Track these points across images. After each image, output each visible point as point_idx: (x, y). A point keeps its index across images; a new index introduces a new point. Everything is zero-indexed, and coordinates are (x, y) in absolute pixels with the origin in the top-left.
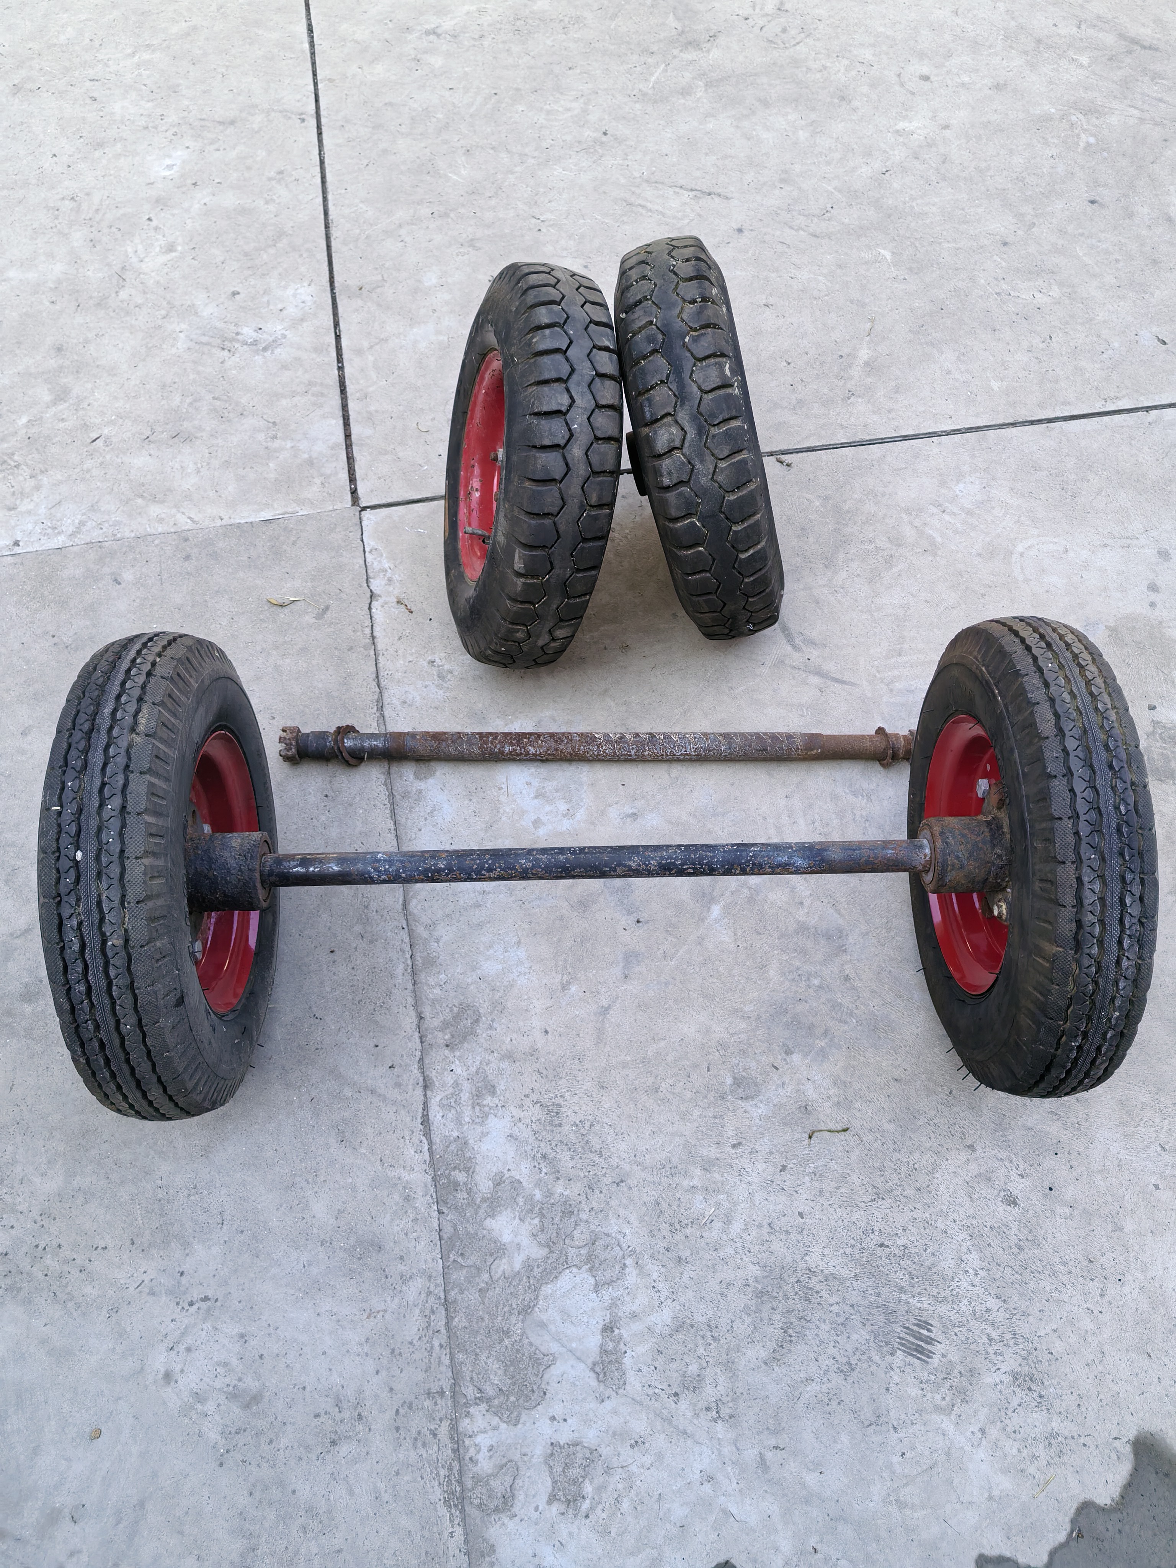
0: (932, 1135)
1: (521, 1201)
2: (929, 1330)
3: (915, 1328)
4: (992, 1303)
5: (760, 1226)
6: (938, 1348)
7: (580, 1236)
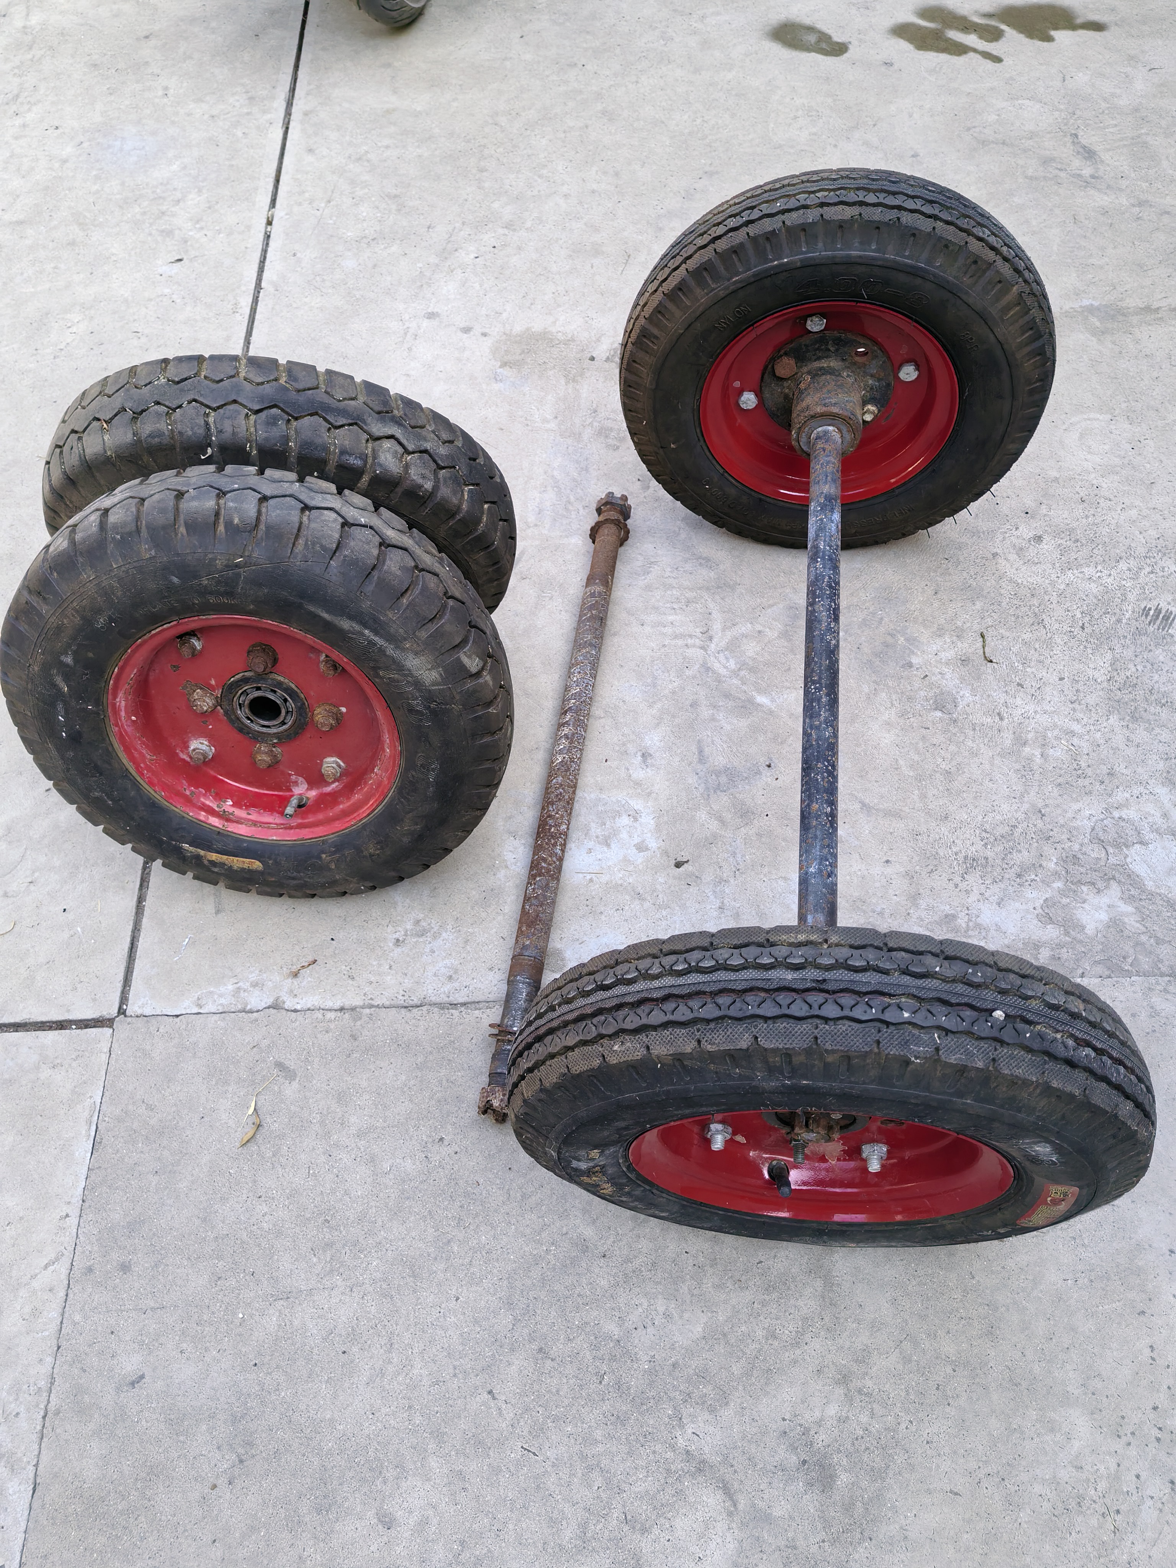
0: (985, 578)
1: (1065, 901)
2: (1150, 609)
3: (1149, 618)
4: (1123, 566)
5: (1074, 710)
6: (1164, 606)
7: (1095, 852)
